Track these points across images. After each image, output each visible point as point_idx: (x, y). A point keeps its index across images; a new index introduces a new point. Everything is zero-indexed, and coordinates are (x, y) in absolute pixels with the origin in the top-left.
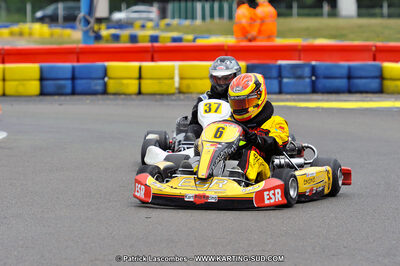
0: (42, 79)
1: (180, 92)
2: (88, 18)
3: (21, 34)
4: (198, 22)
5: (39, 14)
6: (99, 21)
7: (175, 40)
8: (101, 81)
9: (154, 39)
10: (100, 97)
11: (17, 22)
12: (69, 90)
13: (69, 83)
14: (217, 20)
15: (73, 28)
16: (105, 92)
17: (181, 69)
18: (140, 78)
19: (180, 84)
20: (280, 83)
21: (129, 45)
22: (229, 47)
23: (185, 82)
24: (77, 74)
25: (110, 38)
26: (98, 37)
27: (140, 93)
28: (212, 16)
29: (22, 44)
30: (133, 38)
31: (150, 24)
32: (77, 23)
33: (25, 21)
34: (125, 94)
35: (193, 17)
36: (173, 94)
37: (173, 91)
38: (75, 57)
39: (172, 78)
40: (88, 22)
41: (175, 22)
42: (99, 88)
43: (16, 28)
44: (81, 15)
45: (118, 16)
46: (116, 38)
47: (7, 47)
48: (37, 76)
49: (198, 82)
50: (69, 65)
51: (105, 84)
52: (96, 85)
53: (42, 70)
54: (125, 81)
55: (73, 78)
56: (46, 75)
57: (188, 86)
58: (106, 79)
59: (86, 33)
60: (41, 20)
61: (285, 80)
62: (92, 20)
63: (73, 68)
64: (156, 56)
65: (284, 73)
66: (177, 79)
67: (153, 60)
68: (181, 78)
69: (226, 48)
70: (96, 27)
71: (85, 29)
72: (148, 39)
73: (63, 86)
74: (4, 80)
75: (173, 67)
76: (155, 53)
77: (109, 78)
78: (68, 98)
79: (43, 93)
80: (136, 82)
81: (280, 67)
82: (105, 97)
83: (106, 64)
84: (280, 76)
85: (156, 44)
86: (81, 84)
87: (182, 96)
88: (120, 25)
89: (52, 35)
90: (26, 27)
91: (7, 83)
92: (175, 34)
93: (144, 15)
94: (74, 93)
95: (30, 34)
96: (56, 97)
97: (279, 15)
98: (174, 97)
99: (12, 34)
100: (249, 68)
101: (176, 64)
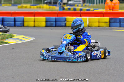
0: (46, 22)
1: (89, 26)
2: (61, 3)
3: (40, 8)
4: (95, 4)
5: (46, 2)
6: (64, 4)
7: (87, 10)
8: (64, 23)
9: (81, 10)
10: (64, 27)
11: (39, 4)
12: (54, 25)
13: (54, 23)
14: (101, 4)
15: (56, 6)
16: (65, 26)
17: (89, 19)
19: (89, 24)
20: (120, 24)
21: (73, 11)
22: (104, 12)
23: (90, 23)
25: (67, 9)
26: (64, 9)
28: (99, 3)
29: (40, 11)
30: (75, 9)
31: (80, 5)
32: (57, 4)
33: (41, 4)
35: (93, 3)
37: (87, 26)
38: (56, 15)
39: (86, 22)
40: (61, 4)
41: (88, 4)
42: (64, 25)
43: (38, 6)
44: (59, 2)
45: (70, 2)
46: (69, 9)
47: (36, 11)
48: (45, 20)
49: (94, 23)
50: (54, 17)
51: (66, 24)
52: (63, 24)
53: (46, 19)
55: (56, 21)
57: (91, 24)
58: (66, 22)
59: (60, 7)
60: (46, 3)
61: (121, 23)
62: (62, 4)
63: (56, 18)
64: (81, 15)
65: (121, 21)
66: (88, 22)
67: (80, 16)
68: (89, 22)
69: (103, 13)
70: (63, 6)
71: (60, 6)
72: (79, 10)
73: (53, 24)
74: (34, 22)
76: (81, 14)
77: (67, 22)
78: (54, 27)
79: (46, 26)
81: (120, 19)
82: (66, 27)
83: (66, 17)
84: (120, 22)
85: (81, 11)
86: (58, 23)
87: (89, 27)
88: (71, 5)
89: (50, 8)
90: (41, 5)
91: (36, 23)
92: (88, 8)
93: (78, 2)
94: (56, 26)
95: (43, 8)
96: (50, 27)
97: (120, 3)
98: (87, 28)
99: (37, 7)
100: (110, 19)
101: (88, 17)
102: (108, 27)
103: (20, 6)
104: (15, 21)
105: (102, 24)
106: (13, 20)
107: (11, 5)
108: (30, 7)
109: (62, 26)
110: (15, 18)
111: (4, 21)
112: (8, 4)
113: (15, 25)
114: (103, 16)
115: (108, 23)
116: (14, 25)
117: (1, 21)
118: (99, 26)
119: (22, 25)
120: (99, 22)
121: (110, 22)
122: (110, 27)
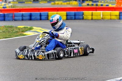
9: (102, 5)
10: (81, 20)
11: (69, 1)
12: (74, 18)
13: (74, 17)
16: (83, 19)
18: (92, 15)
19: (102, 17)
23: (104, 16)
24: (76, 14)
25: (91, 5)
26: (88, 5)
27: (92, 19)
31: (103, 1)
34: (88, 19)
36: (100, 20)
37: (100, 18)
38: (76, 10)
39: (100, 15)
41: (109, 1)
42: (82, 18)
47: (59, 7)
49: (107, 16)
50: (74, 12)
51: (83, 17)
53: (67, 13)
54: (88, 16)
55: (75, 15)
56: (68, 15)
58: (83, 16)
66: (102, 16)
67: (96, 11)
68: (103, 15)
73: (72, 17)
75: (101, 13)
76: (96, 9)
79: (67, 19)
80: (91, 16)
83: (84, 12)
85: (97, 7)
86: (77, 17)
87: (102, 20)
94: (75, 19)
96: (70, 20)
99: (67, 4)
100: (120, 13)
101: (101, 12)
102: (118, 19)
103: (53, 3)
104: (41, 15)
105: (113, 17)
106: (39, 15)
107: (46, 2)
108: (61, 4)
109: (80, 19)
110: (40, 14)
111: (32, 16)
112: (44, 2)
113: (41, 19)
114: (115, 10)
115: (118, 16)
116: (39, 19)
117: (29, 16)
118: (111, 19)
119: (47, 19)
120: (111, 15)
121: (120, 15)
122: (120, 19)
